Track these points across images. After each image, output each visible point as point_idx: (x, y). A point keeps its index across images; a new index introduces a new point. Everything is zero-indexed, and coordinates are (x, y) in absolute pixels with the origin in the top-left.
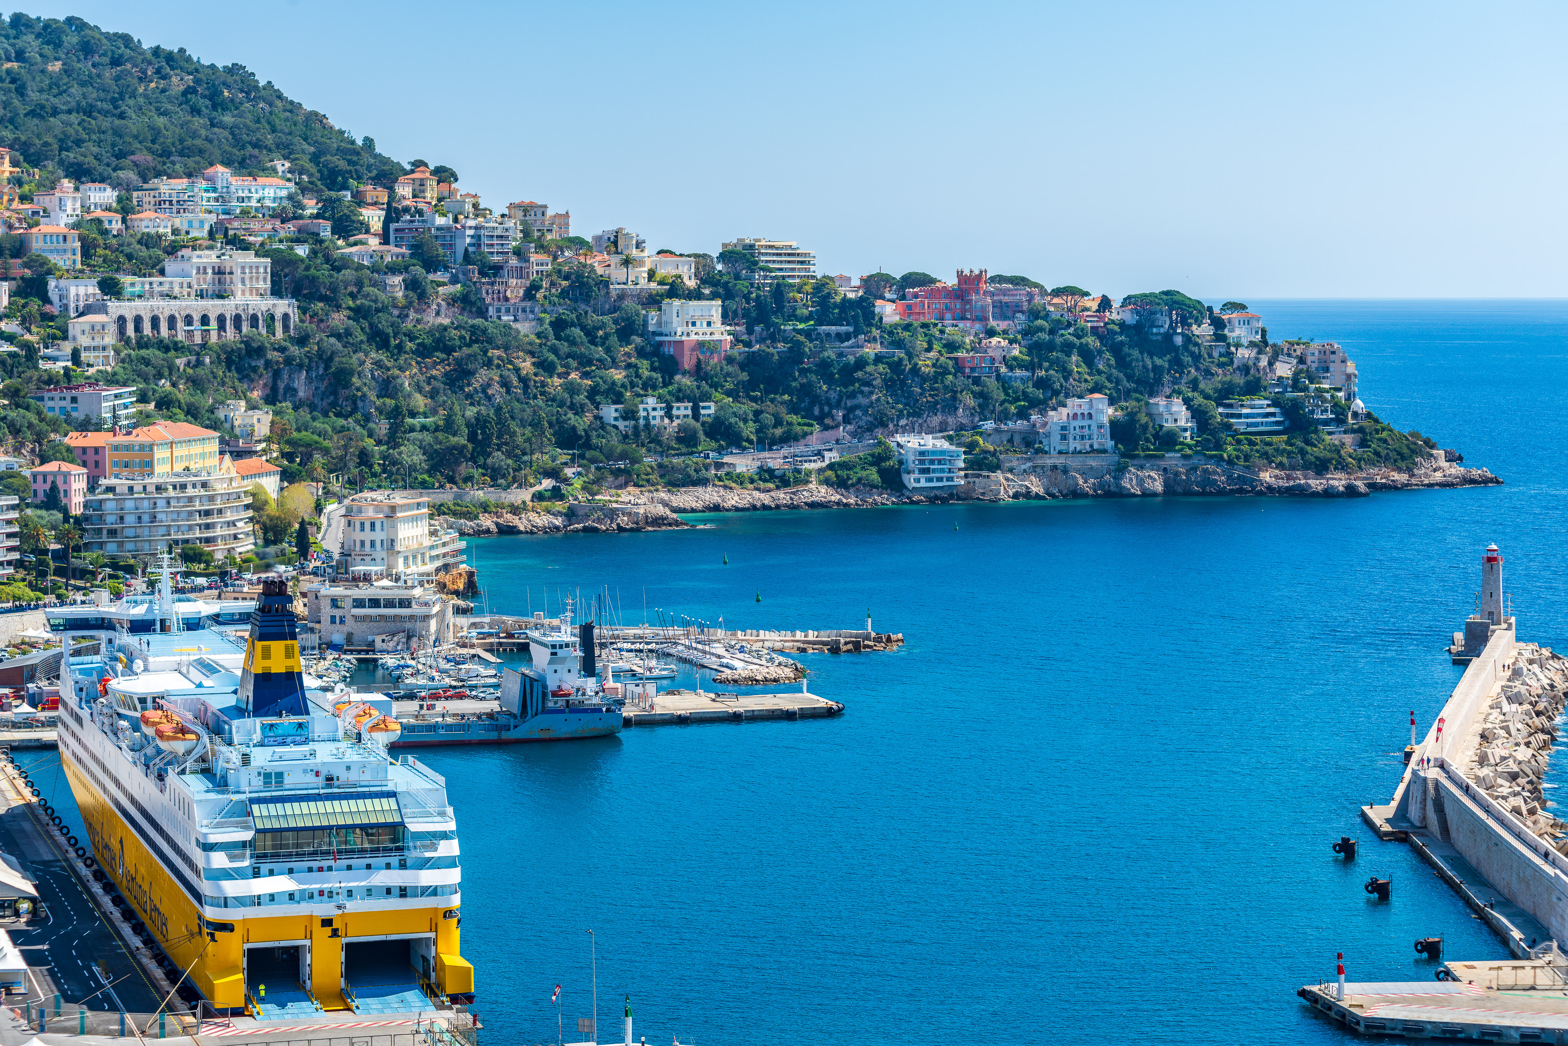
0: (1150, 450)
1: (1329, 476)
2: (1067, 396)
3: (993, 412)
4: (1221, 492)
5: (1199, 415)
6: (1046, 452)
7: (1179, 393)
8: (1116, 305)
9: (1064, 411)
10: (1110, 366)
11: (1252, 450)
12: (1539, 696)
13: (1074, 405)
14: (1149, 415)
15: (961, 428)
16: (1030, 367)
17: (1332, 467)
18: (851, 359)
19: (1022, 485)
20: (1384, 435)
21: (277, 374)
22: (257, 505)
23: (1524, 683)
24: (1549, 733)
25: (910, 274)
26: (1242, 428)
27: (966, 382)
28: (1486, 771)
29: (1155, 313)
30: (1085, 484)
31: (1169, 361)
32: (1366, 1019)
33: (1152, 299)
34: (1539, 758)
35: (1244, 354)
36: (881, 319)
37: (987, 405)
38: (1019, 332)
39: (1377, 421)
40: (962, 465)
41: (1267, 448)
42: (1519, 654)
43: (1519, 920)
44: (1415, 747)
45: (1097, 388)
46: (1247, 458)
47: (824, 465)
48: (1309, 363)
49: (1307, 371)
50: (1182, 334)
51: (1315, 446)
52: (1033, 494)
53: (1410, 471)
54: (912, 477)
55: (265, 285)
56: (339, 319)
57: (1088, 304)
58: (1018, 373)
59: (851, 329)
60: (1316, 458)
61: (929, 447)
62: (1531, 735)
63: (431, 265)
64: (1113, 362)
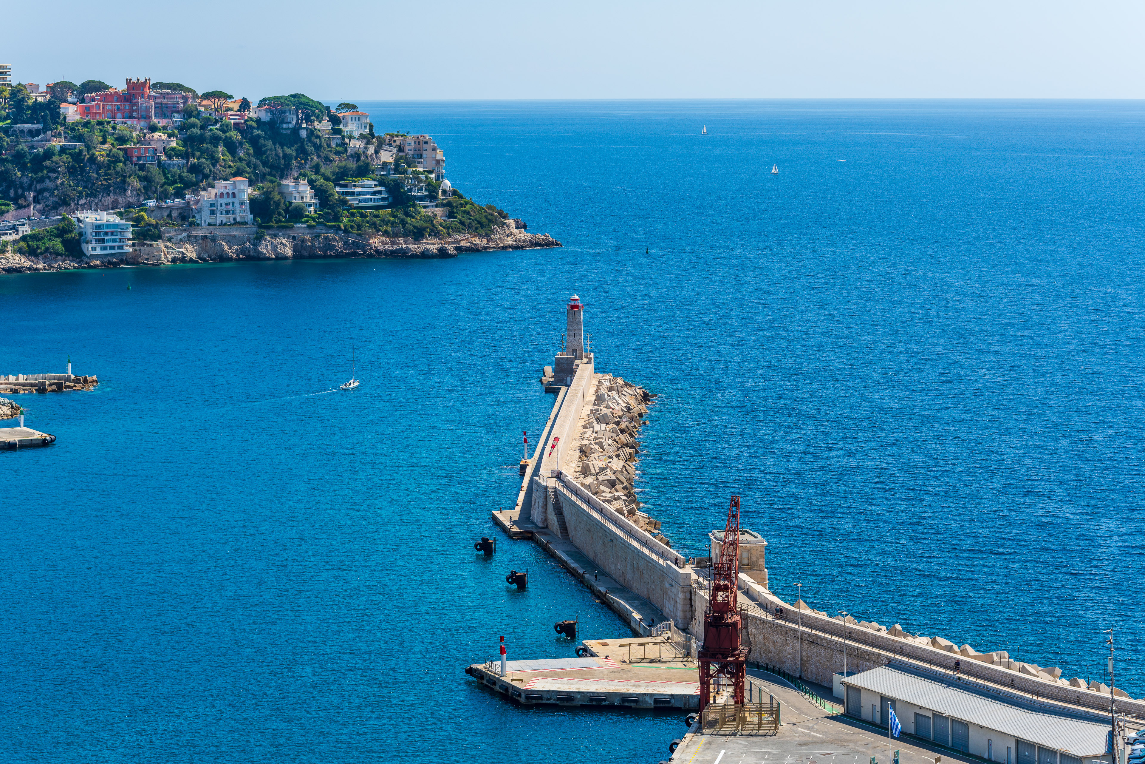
0: (281, 222)
1: (424, 241)
2: (215, 179)
3: (155, 192)
4: (339, 256)
5: (320, 193)
6: (198, 225)
7: (305, 176)
8: (253, 106)
9: (213, 191)
10: (249, 155)
11: (363, 221)
12: (620, 417)
13: (221, 186)
14: (281, 193)
15: (129, 205)
16: (186, 156)
17: (427, 235)
18: (41, 151)
19: (179, 252)
20: (467, 208)
23: (608, 407)
24: (632, 447)
25: (89, 82)
26: (355, 203)
27: (133, 168)
28: (589, 480)
29: (284, 112)
30: (230, 250)
31: (297, 150)
32: (526, 691)
33: (283, 101)
34: (628, 467)
35: (356, 144)
36: (65, 118)
37: (151, 187)
38: (176, 128)
39: (461, 197)
40: (131, 236)
41: (375, 219)
42: (599, 383)
43: (636, 603)
44: (528, 461)
45: (239, 173)
46: (359, 227)
47: (18, 237)
48: (407, 151)
49: (406, 157)
50: (306, 129)
51: (413, 217)
52: (188, 259)
53: (488, 236)
54: (90, 246)
57: (231, 105)
58: (176, 160)
59: (40, 126)
60: (415, 227)
61: (104, 221)
62: (618, 449)
64: (251, 151)
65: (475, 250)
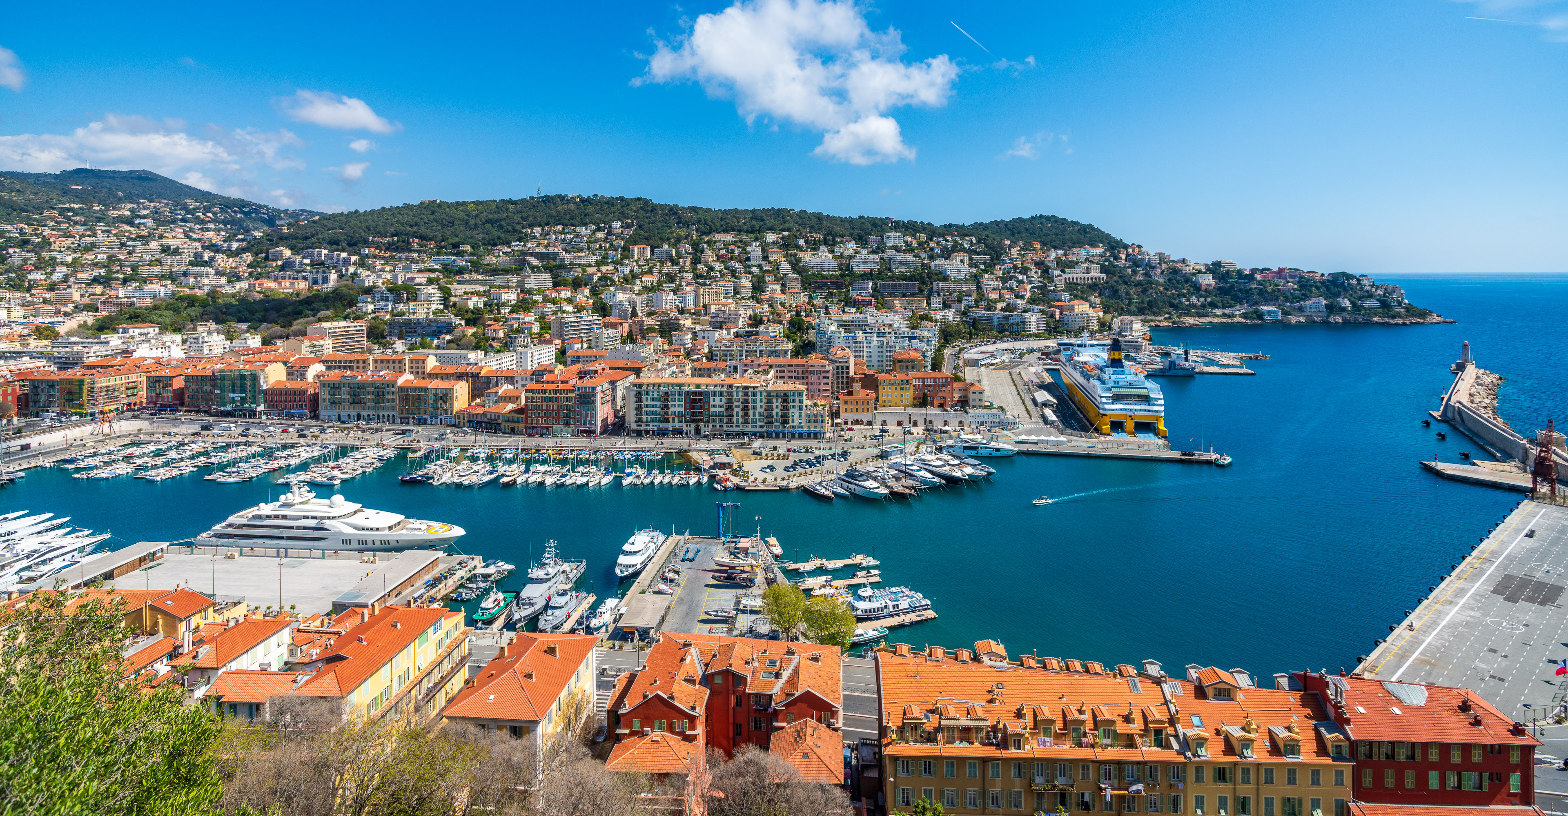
0: (1337, 312)
1: (1397, 320)
2: (1311, 298)
4: (1360, 323)
5: (1352, 303)
6: (1305, 311)
7: (1347, 297)
8: (1326, 275)
9: (1311, 301)
10: (1324, 290)
11: (1370, 312)
12: (1489, 384)
13: (1314, 300)
14: (1337, 303)
15: (1280, 305)
16: (1300, 290)
17: (1397, 317)
18: (1248, 288)
19: (1298, 320)
20: (1415, 309)
21: (1101, 291)
22: (1099, 319)
23: (1482, 380)
24: (1496, 395)
25: (1265, 268)
26: (1367, 307)
27: (1281, 293)
29: (1338, 277)
30: (1317, 320)
31: (1343, 289)
33: (1338, 274)
34: (1493, 402)
35: (1367, 287)
36: (1256, 279)
37: (1288, 299)
38: (1297, 282)
39: (1413, 305)
40: (1281, 314)
41: (1375, 312)
42: (1479, 372)
43: (1497, 450)
44: (1445, 395)
45: (1321, 296)
46: (1369, 315)
47: (1241, 313)
48: (1389, 290)
50: (1347, 283)
51: (1391, 312)
52: (1301, 322)
53: (1424, 319)
54: (1266, 317)
55: (1098, 271)
56: (1116, 278)
57: (1318, 275)
58: (1296, 292)
59: (1247, 281)
60: (1392, 315)
61: (1271, 309)
62: (1488, 396)
65: (1419, 323)
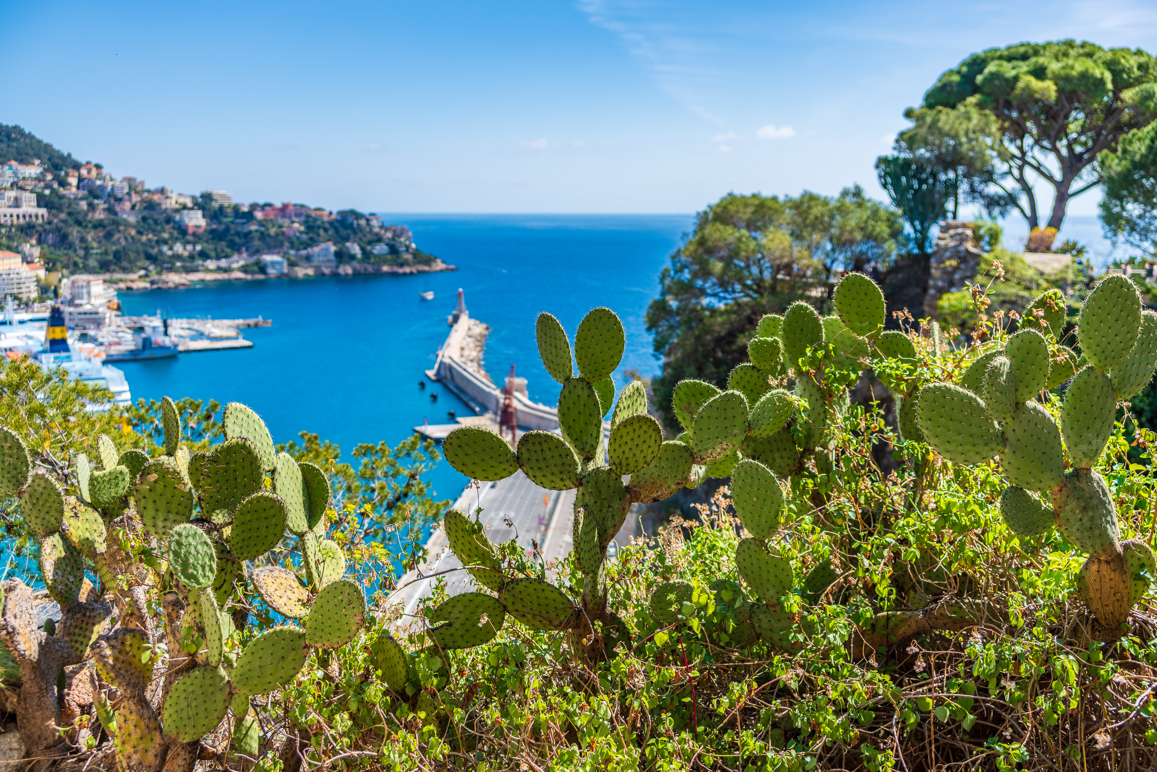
2: (319, 243)
3: (295, 248)
5: (363, 249)
6: (313, 261)
7: (356, 241)
8: (334, 214)
9: (319, 248)
10: (333, 233)
11: (380, 260)
13: (322, 246)
14: (346, 249)
15: (285, 253)
16: (307, 233)
17: (405, 266)
18: (247, 231)
19: (306, 272)
20: (421, 255)
21: (40, 235)
22: (38, 281)
23: (473, 332)
25: (266, 203)
26: (376, 253)
27: (286, 238)
29: (347, 217)
30: (327, 271)
31: (352, 231)
33: (346, 212)
34: (479, 355)
35: (376, 230)
36: (256, 218)
37: (293, 246)
38: (303, 222)
39: (419, 251)
40: (286, 266)
41: (385, 259)
42: (470, 323)
44: (439, 352)
45: (329, 240)
46: (378, 263)
47: (239, 266)
48: (397, 232)
49: (397, 235)
50: (356, 223)
51: (400, 259)
52: (310, 275)
53: (430, 266)
54: (269, 269)
55: (35, 203)
56: (63, 216)
57: (325, 213)
58: (303, 235)
59: (246, 221)
60: (400, 262)
61: (275, 259)
62: (476, 348)
63: (97, 197)
65: (425, 272)
